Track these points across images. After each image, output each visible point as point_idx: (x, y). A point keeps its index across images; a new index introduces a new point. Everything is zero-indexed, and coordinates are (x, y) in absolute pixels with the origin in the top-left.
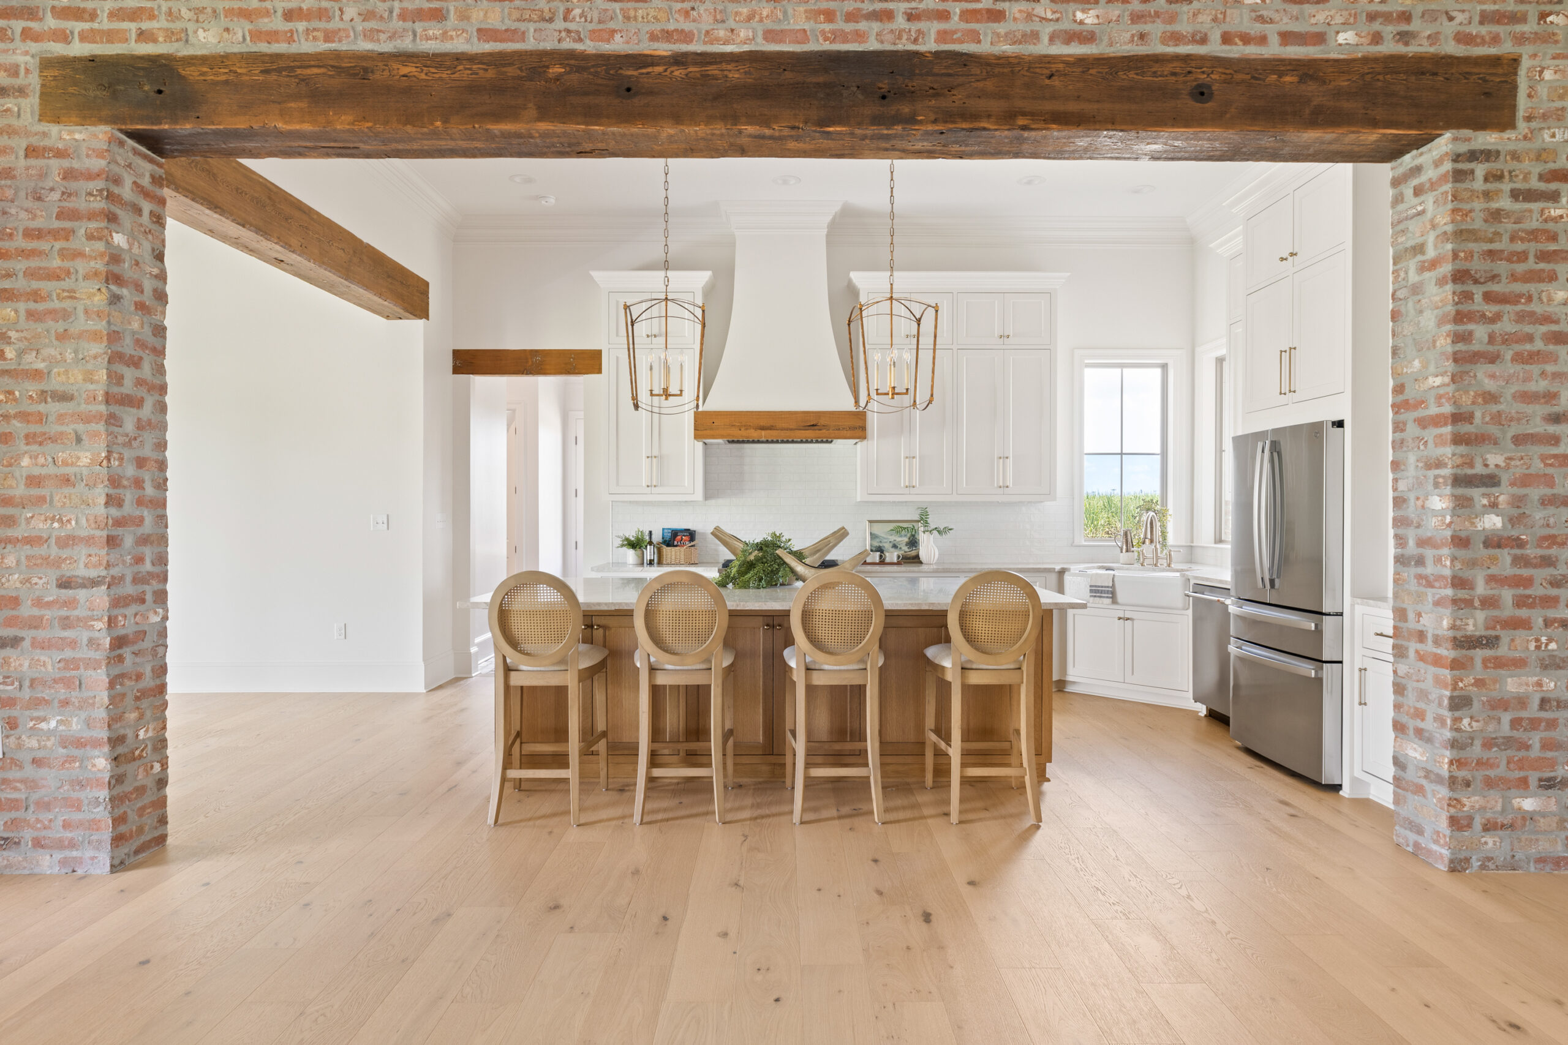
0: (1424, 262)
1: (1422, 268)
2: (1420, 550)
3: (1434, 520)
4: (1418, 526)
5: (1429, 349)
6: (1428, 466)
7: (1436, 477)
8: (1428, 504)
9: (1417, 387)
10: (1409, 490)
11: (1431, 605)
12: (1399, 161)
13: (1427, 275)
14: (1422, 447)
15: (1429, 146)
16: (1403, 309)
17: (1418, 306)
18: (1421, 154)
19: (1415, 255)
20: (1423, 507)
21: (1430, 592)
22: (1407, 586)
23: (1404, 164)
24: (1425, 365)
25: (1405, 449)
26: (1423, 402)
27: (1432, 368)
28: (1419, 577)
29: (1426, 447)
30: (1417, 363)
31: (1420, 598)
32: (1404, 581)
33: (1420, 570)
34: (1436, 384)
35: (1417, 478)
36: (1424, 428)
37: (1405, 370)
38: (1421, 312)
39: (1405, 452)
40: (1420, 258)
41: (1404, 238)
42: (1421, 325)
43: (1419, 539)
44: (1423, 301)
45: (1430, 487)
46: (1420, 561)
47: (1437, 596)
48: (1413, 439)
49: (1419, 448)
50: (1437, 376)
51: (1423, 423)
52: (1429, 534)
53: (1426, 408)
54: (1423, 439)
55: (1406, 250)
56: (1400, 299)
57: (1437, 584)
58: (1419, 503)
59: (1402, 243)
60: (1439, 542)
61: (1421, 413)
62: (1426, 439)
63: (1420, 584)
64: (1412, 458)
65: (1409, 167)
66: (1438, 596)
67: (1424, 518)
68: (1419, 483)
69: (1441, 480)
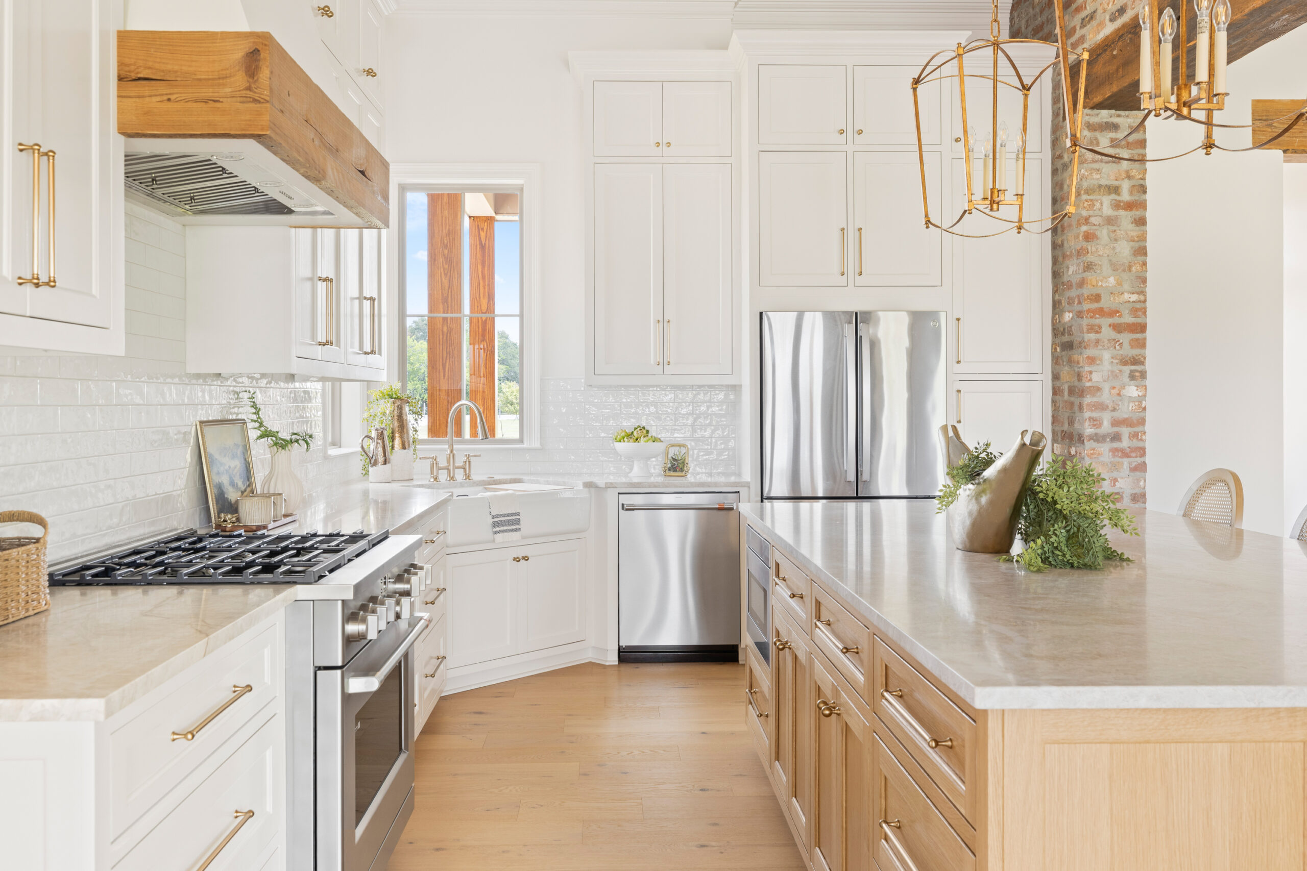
0: (1120, 201)
1: (1117, 206)
2: (1116, 429)
3: (1131, 404)
4: (1114, 410)
5: (1124, 271)
6: (1124, 362)
7: (1132, 371)
8: (1123, 392)
9: (1112, 299)
10: (1104, 381)
11: (1127, 472)
12: (1096, 111)
13: (1122, 213)
14: (1118, 348)
15: (1127, 113)
16: (1098, 233)
17: (1112, 235)
18: (1119, 116)
19: (1110, 194)
20: (1119, 394)
21: (1126, 461)
22: (1102, 459)
23: (1100, 116)
24: (1120, 284)
25: (1100, 347)
26: (1118, 312)
27: (1126, 286)
28: (1114, 451)
29: (1121, 348)
30: (1112, 281)
31: (1115, 467)
32: (1099, 454)
33: (1116, 445)
34: (1131, 300)
35: (1112, 372)
36: (1119, 332)
37: (1100, 283)
38: (1116, 240)
39: (1101, 349)
40: (1113, 196)
41: (1098, 176)
42: (1117, 251)
43: (1114, 420)
44: (1119, 233)
45: (1125, 378)
46: (1116, 437)
47: (1134, 465)
48: (1109, 340)
49: (1115, 348)
50: (1133, 293)
51: (1118, 328)
52: (1126, 416)
53: (1120, 316)
54: (1119, 341)
55: (1100, 186)
56: (1094, 225)
57: (1133, 454)
58: (1115, 391)
59: (1098, 179)
60: (1135, 421)
61: (1116, 320)
62: (1121, 341)
63: (1114, 456)
64: (1106, 356)
65: (1105, 120)
66: (1135, 463)
67: (1120, 403)
68: (1114, 376)
69: (1137, 374)
